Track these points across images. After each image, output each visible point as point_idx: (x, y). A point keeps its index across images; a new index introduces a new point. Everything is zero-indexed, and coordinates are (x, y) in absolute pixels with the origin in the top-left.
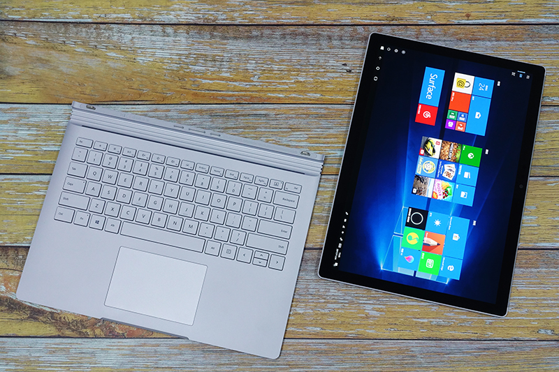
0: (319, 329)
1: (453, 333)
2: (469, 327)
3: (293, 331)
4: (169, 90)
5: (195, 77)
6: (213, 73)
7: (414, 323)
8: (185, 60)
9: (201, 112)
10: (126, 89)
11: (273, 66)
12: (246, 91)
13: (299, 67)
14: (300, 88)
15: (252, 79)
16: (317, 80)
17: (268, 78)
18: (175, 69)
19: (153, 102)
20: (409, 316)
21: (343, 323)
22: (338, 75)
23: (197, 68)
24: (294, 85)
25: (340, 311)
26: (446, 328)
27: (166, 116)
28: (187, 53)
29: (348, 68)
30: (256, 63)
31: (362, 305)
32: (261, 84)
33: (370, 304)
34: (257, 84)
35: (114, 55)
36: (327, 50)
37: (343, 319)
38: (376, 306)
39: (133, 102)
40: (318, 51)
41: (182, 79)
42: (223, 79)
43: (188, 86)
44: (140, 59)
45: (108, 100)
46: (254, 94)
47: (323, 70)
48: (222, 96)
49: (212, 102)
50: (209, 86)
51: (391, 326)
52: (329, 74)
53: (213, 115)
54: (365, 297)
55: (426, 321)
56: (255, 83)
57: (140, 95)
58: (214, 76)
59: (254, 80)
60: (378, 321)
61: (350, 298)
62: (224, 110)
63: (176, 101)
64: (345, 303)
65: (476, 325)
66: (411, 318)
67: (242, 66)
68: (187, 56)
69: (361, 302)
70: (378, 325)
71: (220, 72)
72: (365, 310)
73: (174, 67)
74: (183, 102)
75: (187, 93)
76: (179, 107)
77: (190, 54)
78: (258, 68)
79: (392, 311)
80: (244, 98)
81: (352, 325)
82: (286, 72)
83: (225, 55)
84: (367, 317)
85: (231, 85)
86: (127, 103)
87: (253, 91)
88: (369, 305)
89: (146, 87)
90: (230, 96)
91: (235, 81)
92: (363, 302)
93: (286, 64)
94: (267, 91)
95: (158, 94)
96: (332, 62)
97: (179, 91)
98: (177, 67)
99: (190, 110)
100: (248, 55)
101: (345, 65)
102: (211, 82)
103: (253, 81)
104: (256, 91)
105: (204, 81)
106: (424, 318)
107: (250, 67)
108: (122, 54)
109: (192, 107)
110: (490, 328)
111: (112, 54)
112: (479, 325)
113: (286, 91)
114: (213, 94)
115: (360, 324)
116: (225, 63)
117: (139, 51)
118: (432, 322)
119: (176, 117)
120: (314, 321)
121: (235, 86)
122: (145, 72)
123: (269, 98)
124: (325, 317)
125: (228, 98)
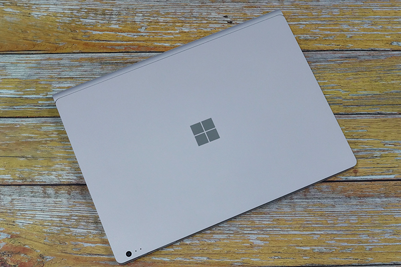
0: (205, 259)
1: (335, 259)
2: (349, 253)
3: (180, 261)
4: (62, 40)
5: (86, 28)
6: (103, 25)
7: (297, 251)
8: (77, 14)
9: (91, 60)
10: (21, 40)
11: (159, 18)
12: (133, 41)
13: (183, 19)
14: (184, 38)
15: (139, 30)
16: (200, 31)
17: (154, 29)
18: (68, 22)
19: (46, 52)
20: (292, 245)
21: (228, 252)
22: (219, 25)
23: (87, 21)
24: (179, 36)
25: (225, 241)
26: (328, 255)
27: (59, 64)
28: (78, 7)
29: (229, 19)
30: (143, 16)
31: (246, 236)
32: (148, 34)
33: (254, 234)
34: (144, 34)
35: (11, 10)
36: (209, 4)
37: (229, 249)
38: (260, 236)
39: (28, 51)
40: (201, 4)
41: (73, 30)
42: (112, 30)
43: (79, 37)
44: (34, 14)
45: (4, 50)
46: (141, 43)
47: (206, 22)
48: (111, 45)
49: (101, 51)
50: (99, 36)
51: (276, 254)
52: (211, 25)
53: (102, 62)
54: (249, 228)
55: (308, 248)
56: (142, 34)
57: (34, 45)
58: (104, 28)
59: (142, 31)
60: (262, 250)
61: (235, 229)
62: (113, 58)
63: (68, 50)
64: (230, 234)
65: (356, 251)
66: (294, 246)
67: (130, 18)
68: (79, 11)
69: (245, 232)
70: (262, 253)
71: (109, 24)
72: (249, 239)
73: (67, 20)
74: (74, 51)
75: (79, 43)
76: (70, 56)
77: (81, 9)
78: (145, 20)
79: (276, 241)
80: (132, 47)
81: (238, 254)
82: (171, 24)
83: (114, 9)
84: (252, 246)
85: (121, 35)
86: (22, 52)
87: (141, 41)
88: (253, 236)
89: (40, 38)
90: (119, 45)
91: (124, 32)
92: (248, 232)
93: (171, 16)
94: (153, 41)
95: (51, 44)
96: (214, 14)
97: (71, 42)
98: (69, 20)
99: (81, 58)
100: (136, 9)
101: (226, 17)
102: (100, 33)
103: (140, 32)
104: (144, 41)
105: (94, 33)
106: (306, 246)
107: (137, 19)
108: (17, 10)
109: (83, 55)
110: (370, 254)
111: (9, 10)
112: (359, 251)
113: (171, 40)
114: (103, 44)
115: (245, 253)
116: (114, 17)
117: (34, 7)
118: (314, 249)
119: (68, 65)
120: (201, 251)
121: (123, 36)
122: (39, 25)
123: (156, 47)
124: (211, 247)
125: (117, 47)
